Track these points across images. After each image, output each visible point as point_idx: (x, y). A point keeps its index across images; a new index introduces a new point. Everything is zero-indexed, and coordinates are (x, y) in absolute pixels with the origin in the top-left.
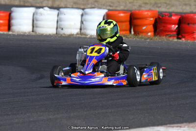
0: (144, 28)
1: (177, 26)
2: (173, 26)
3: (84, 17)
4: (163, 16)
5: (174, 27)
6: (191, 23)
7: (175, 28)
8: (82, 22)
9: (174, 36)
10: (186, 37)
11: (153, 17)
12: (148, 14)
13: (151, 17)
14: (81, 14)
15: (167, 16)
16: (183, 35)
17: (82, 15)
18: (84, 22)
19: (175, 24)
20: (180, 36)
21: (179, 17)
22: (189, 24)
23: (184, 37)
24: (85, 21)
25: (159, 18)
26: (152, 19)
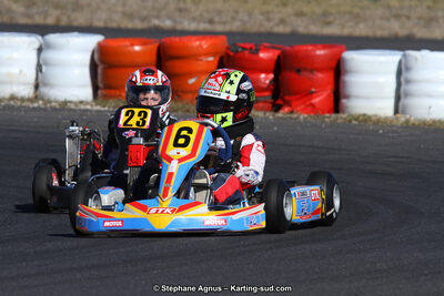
0: (192, 81)
1: (272, 76)
2: (263, 76)
3: (44, 55)
4: (237, 51)
5: (266, 79)
6: (305, 69)
7: (268, 82)
8: (39, 68)
9: (265, 102)
10: (294, 103)
11: (214, 55)
12: (200, 46)
13: (208, 54)
14: (37, 45)
15: (246, 52)
16: (287, 98)
17: (40, 50)
18: (44, 68)
19: (266, 72)
20: (279, 102)
21: (277, 52)
22: (299, 71)
23: (289, 104)
24: (47, 64)
25: (228, 55)
26: (211, 59)
